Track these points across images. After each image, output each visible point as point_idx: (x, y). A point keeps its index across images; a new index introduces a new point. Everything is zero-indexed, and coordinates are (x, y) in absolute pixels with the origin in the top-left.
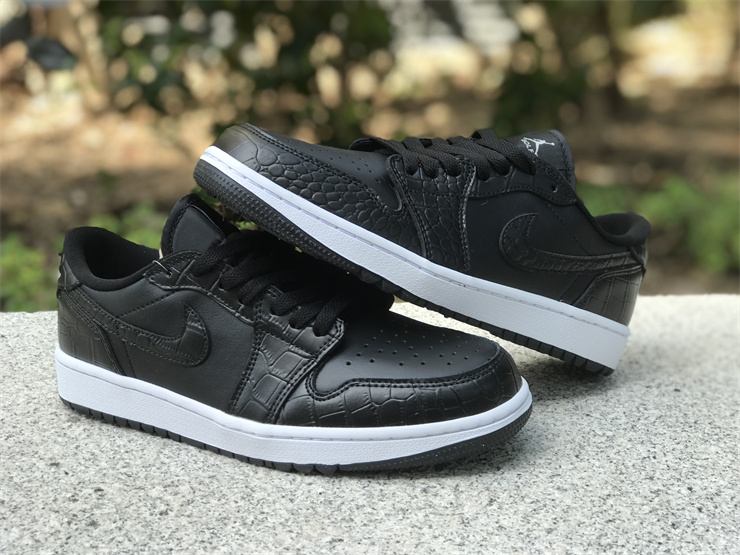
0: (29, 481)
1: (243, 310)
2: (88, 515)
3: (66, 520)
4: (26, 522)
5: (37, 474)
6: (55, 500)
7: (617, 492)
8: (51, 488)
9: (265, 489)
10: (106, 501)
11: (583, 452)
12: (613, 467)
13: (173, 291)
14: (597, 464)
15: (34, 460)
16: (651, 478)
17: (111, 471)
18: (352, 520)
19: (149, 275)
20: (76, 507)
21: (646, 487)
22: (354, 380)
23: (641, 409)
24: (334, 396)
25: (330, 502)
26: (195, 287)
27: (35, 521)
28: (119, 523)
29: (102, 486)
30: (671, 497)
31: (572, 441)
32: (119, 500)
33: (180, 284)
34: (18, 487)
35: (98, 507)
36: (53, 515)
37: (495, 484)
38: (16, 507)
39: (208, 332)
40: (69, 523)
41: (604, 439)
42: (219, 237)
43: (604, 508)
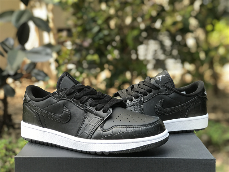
1: (81, 105)
13: (60, 100)
19: (52, 96)
22: (115, 126)
24: (109, 130)
26: (67, 99)
33: (62, 98)
39: (70, 113)
42: (74, 84)
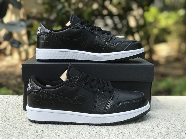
0: (25, 129)
2: (40, 135)
3: (35, 136)
4: (26, 137)
5: (26, 127)
6: (32, 132)
7: (168, 134)
8: (31, 130)
9: (83, 131)
10: (44, 133)
11: (159, 126)
12: (166, 129)
14: (162, 128)
15: (25, 125)
16: (176, 131)
17: (45, 127)
18: (105, 138)
20: (38, 134)
21: (175, 133)
23: (171, 118)
25: (99, 134)
27: (28, 136)
28: (49, 137)
29: (43, 130)
30: (181, 135)
31: (156, 124)
32: (48, 133)
34: (23, 130)
35: (43, 134)
36: (32, 135)
37: (138, 132)
38: (23, 134)
40: (36, 137)
41: (163, 123)
43: (166, 137)
